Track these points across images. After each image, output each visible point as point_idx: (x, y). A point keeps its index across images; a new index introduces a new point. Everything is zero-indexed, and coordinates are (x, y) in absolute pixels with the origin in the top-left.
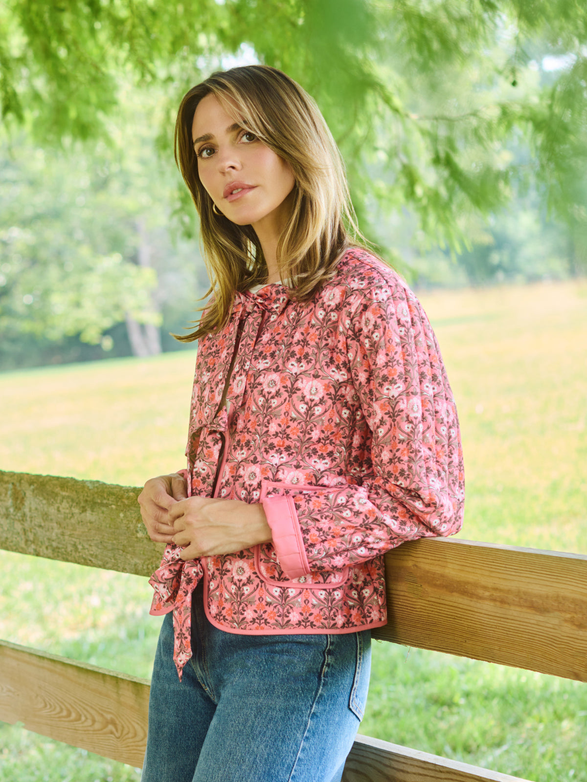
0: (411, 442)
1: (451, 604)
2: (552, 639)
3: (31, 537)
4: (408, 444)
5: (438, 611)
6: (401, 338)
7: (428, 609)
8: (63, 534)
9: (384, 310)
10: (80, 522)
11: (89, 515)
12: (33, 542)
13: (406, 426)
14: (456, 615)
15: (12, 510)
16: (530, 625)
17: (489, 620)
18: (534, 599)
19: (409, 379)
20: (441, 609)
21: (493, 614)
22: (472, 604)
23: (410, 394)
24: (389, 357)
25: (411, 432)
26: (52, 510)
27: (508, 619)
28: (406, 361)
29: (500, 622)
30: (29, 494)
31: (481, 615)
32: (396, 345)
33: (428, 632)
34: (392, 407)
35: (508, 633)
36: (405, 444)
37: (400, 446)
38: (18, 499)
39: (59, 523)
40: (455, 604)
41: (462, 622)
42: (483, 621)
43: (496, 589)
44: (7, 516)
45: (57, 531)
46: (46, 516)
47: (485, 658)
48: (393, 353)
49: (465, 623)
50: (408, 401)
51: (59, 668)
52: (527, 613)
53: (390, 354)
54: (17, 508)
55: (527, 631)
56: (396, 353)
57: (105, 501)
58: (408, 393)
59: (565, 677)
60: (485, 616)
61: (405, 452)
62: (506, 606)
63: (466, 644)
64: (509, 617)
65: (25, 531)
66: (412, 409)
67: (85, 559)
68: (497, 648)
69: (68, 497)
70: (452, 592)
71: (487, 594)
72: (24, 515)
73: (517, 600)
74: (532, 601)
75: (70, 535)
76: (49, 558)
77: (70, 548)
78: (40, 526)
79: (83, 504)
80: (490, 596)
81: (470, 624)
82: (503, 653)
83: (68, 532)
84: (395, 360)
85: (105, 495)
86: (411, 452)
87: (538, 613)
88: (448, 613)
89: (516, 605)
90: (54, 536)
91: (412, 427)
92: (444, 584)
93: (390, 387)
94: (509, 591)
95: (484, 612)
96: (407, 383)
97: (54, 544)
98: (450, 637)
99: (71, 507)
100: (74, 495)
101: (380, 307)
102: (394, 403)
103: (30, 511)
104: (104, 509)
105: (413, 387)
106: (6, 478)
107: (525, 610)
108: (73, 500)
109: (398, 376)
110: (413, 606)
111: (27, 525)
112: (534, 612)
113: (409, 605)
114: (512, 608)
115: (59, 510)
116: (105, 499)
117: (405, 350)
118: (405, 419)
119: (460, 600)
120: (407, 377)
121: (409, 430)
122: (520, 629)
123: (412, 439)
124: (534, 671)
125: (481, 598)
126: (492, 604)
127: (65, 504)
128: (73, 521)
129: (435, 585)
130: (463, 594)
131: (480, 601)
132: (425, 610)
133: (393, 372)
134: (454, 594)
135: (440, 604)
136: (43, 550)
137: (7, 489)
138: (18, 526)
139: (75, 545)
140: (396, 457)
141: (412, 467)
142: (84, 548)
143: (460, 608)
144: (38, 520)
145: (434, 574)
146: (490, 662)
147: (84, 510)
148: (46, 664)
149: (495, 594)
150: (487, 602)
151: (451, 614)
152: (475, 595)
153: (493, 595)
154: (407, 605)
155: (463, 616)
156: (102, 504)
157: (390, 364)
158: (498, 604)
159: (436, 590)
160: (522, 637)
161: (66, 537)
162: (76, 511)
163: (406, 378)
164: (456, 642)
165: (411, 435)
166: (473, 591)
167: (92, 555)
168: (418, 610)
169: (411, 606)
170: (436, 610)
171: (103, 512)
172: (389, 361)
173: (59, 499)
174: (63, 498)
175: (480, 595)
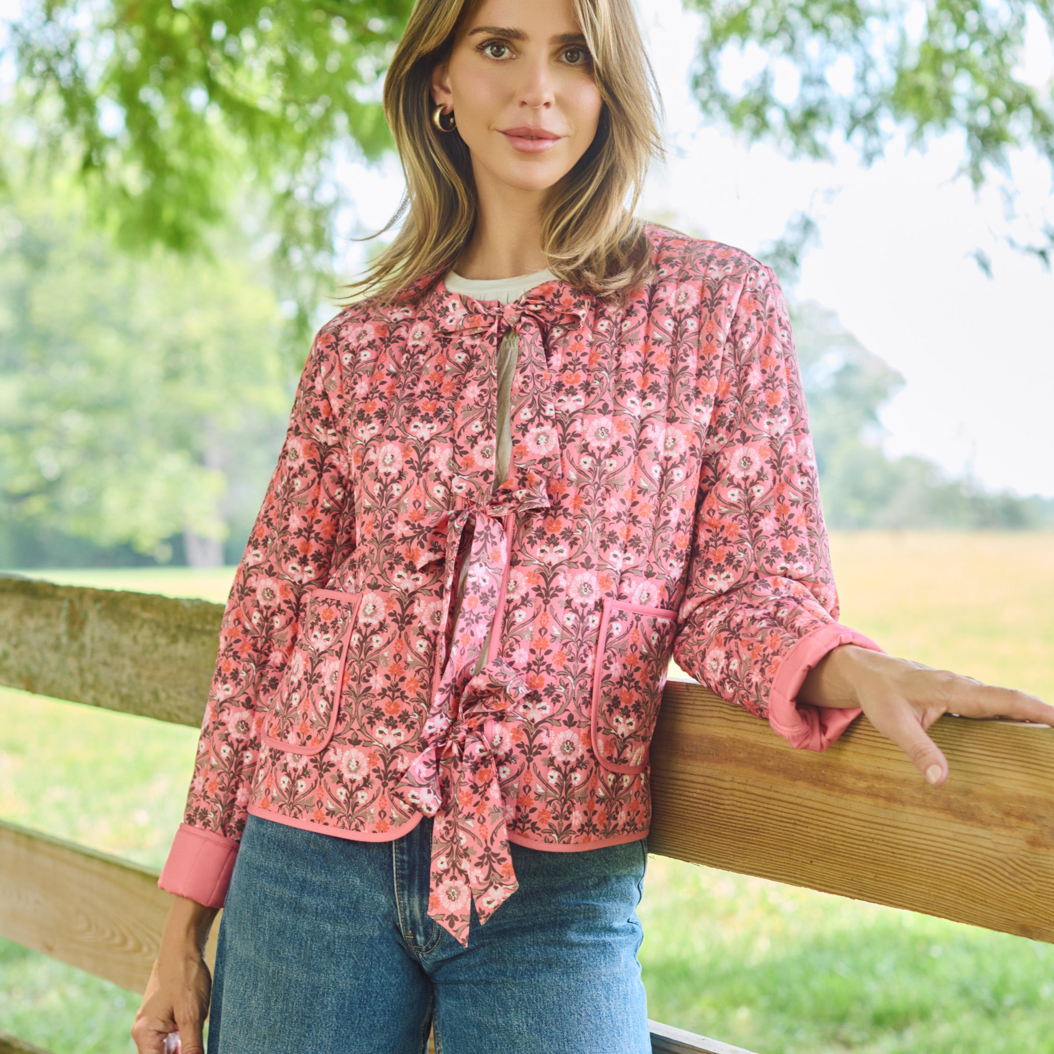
0: (810, 505)
1: (791, 799)
2: (980, 864)
3: (90, 678)
4: (805, 507)
5: (766, 810)
6: (783, 345)
7: (746, 806)
8: (138, 676)
9: (762, 303)
10: (167, 659)
11: (181, 648)
12: (93, 687)
13: (799, 481)
14: (798, 818)
15: (64, 640)
16: (940, 840)
17: (862, 829)
18: (953, 797)
19: (796, 410)
20: (770, 806)
21: (867, 818)
22: (831, 800)
23: (800, 431)
24: (766, 375)
25: (808, 489)
26: (126, 641)
27: (897, 827)
28: (791, 381)
29: (881, 833)
30: (93, 615)
31: (847, 820)
32: (778, 357)
33: (741, 845)
34: (776, 451)
35: (895, 851)
36: (801, 507)
37: (793, 510)
38: (76, 622)
39: (134, 659)
40: (799, 801)
41: (809, 830)
42: (849, 831)
43: (880, 777)
44: (57, 648)
45: (130, 670)
46: (115, 649)
47: (846, 891)
48: (773, 369)
49: (815, 832)
50: (797, 442)
51: (114, 873)
52: (935, 818)
53: (768, 370)
54: (73, 637)
55: (933, 849)
56: (777, 368)
57: (208, 627)
58: (797, 430)
59: (999, 930)
60: (854, 821)
61: (803, 520)
62: (898, 806)
63: (811, 867)
64: (900, 825)
65: (81, 671)
66: (806, 454)
67: (169, 714)
68: (871, 875)
69: (152, 621)
70: (795, 780)
71: (862, 784)
72: (82, 647)
73: (919, 796)
74: (949, 799)
75: (150, 678)
76: (114, 709)
77: (147, 697)
78: (105, 664)
79: (173, 631)
80: (868, 788)
81: (823, 834)
82: (881, 885)
83: (146, 673)
84: (777, 379)
85: (210, 618)
86: (811, 521)
87: (959, 821)
88: (783, 814)
89: (917, 805)
90: (124, 678)
91: (808, 482)
92: (781, 766)
93: (772, 421)
94: (904, 782)
95: (852, 814)
96: (795, 414)
97: (124, 691)
98: (781, 853)
99: (154, 635)
100: (161, 618)
101: (755, 298)
102: (780, 445)
103: (92, 639)
104: (206, 639)
105: (803, 421)
106: (60, 593)
107: (932, 813)
108: (158, 625)
109: (783, 403)
110: (719, 801)
111: (85, 661)
112: (950, 817)
113: (711, 799)
114: (909, 809)
115: (135, 640)
116: (208, 623)
117: (789, 364)
118: (797, 470)
119: (809, 794)
120: (794, 405)
121: (804, 487)
122: (919, 846)
123: (811, 499)
124: (940, 917)
125: (849, 791)
126: (870, 801)
127: (146, 631)
128: (156, 656)
129: (764, 768)
130: (816, 785)
131: (845, 796)
132: (741, 807)
133: (775, 397)
134: (799, 783)
135: (770, 798)
136: (106, 698)
137: (60, 609)
138: (72, 664)
139: (155, 694)
140: (790, 527)
141: (815, 544)
142: (169, 697)
143: (805, 806)
144: (103, 655)
145: (765, 749)
146: (854, 898)
147: (174, 640)
148: (96, 866)
149: (876, 785)
150: (861, 799)
151: (790, 816)
152: (838, 786)
153: (873, 786)
154: (708, 798)
155: (810, 821)
156: (203, 632)
157: (770, 385)
158: (881, 802)
159: (764, 775)
160: (920, 858)
161: (144, 681)
162: (162, 641)
163: (792, 408)
164: (793, 862)
165: (808, 493)
166: (835, 779)
167: (180, 708)
168: (728, 808)
169: (716, 800)
170: (761, 809)
171: (204, 644)
172: (768, 381)
173: (137, 623)
174: (144, 621)
175: (849, 787)
